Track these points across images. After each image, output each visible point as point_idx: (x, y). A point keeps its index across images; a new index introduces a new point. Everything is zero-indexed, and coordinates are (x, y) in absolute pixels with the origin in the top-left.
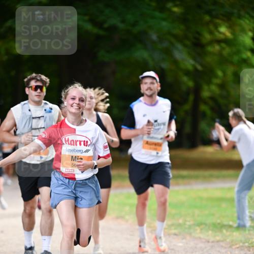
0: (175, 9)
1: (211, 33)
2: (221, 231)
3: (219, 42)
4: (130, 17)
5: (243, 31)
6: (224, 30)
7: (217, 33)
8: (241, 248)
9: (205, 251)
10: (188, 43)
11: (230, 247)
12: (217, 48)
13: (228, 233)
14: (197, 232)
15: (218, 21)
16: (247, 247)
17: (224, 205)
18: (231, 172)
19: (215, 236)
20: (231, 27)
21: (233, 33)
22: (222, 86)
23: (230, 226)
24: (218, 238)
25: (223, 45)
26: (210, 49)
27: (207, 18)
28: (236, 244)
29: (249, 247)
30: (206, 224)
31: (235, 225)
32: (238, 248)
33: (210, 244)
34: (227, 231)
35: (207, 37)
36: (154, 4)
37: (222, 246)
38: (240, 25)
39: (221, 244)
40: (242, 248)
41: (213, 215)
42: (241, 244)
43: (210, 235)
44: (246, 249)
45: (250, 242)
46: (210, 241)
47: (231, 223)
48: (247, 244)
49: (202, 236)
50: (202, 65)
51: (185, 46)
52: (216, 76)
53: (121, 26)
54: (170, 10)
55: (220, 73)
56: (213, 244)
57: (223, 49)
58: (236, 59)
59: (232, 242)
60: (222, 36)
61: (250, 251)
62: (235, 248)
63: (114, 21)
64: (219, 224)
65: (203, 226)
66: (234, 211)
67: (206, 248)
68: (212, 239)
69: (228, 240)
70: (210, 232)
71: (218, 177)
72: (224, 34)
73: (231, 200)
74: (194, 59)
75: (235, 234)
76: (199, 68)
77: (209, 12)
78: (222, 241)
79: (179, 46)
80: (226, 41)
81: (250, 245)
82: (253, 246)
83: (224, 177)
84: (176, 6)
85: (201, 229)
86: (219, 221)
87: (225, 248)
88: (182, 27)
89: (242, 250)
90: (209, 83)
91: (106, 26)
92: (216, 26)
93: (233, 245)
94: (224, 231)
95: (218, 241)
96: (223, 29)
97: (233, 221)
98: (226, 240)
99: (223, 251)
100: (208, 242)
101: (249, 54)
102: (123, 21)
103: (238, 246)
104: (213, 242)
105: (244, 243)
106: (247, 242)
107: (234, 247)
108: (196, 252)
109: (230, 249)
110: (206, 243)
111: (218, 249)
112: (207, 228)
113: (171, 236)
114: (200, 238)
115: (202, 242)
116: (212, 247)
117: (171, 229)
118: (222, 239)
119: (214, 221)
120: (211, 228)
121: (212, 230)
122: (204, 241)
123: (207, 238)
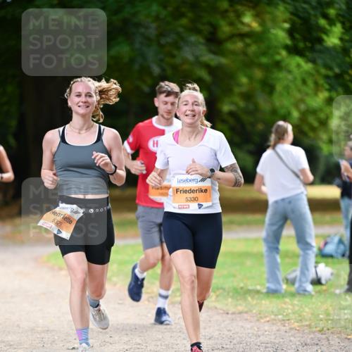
1: (231, 24)
2: (245, 299)
3: (242, 36)
5: (274, 21)
7: (240, 26)
8: (272, 322)
9: (223, 326)
11: (258, 320)
12: (239, 45)
13: (255, 302)
14: (212, 300)
15: (239, 7)
16: (280, 321)
17: (249, 263)
19: (236, 306)
20: (257, 16)
21: (262, 23)
22: (247, 97)
23: (258, 292)
24: (240, 308)
25: (248, 41)
26: (229, 46)
27: (225, 4)
28: (266, 317)
29: (284, 320)
30: (224, 289)
32: (268, 321)
33: (229, 316)
34: (253, 298)
35: (225, 29)
37: (247, 320)
38: (272, 14)
39: (246, 316)
40: (274, 322)
41: (234, 276)
42: (273, 317)
43: (229, 303)
44: (279, 324)
45: (285, 314)
46: (230, 312)
47: (258, 287)
48: (280, 317)
49: (219, 305)
52: (239, 85)
55: (244, 80)
56: (234, 316)
57: (248, 45)
58: (264, 60)
59: (260, 314)
60: (246, 29)
61: (284, 326)
62: (265, 322)
64: (242, 288)
65: (221, 291)
67: (224, 321)
68: (232, 310)
69: (254, 311)
70: (230, 300)
71: (240, 224)
72: (249, 26)
73: (258, 256)
75: (263, 302)
78: (246, 312)
81: (285, 318)
82: (288, 320)
83: (249, 224)
85: (217, 296)
86: (242, 285)
87: (251, 322)
89: (273, 324)
90: (228, 91)
92: (239, 15)
93: (261, 318)
94: (249, 299)
95: (240, 313)
96: (248, 19)
97: (261, 285)
98: (251, 311)
99: (248, 325)
100: (228, 313)
101: (284, 53)
103: (268, 319)
104: (233, 313)
105: (276, 315)
106: (280, 315)
107: (262, 321)
108: (210, 327)
109: (257, 323)
110: (224, 315)
111: (240, 324)
112: (226, 294)
113: (177, 305)
114: (216, 308)
115: (219, 314)
116: (233, 320)
117: (176, 296)
118: (246, 310)
119: (235, 284)
120: (231, 294)
121: (232, 297)
122: (222, 312)
123: (225, 309)
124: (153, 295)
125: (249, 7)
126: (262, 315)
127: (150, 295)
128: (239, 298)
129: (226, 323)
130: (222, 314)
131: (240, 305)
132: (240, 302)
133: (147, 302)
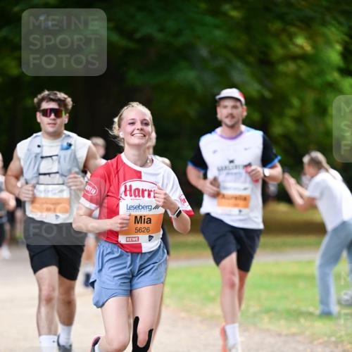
0: (234, 14)
1: (284, 46)
2: (298, 321)
3: (294, 58)
4: (171, 25)
5: (328, 43)
6: (302, 42)
7: (291, 47)
8: (325, 344)
9: (276, 347)
10: (251, 59)
11: (311, 342)
12: (291, 67)
13: (308, 324)
14: (265, 322)
15: (293, 29)
16: (333, 343)
17: (302, 284)
18: (311, 239)
19: (289, 327)
20: (311, 38)
21: (314, 47)
22: (299, 120)
23: (311, 314)
24: (293, 330)
25: (301, 63)
26: (282, 68)
27: (276, 26)
28: (319, 339)
29: (336, 342)
30: (275, 311)
31: (318, 312)
32: (321, 344)
33: (282, 338)
34: (306, 320)
35: (278, 51)
36: (203, 6)
37: (299, 342)
38: (324, 35)
39: (299, 338)
40: (327, 344)
41: (286, 298)
42: (326, 339)
43: (282, 326)
44: (332, 346)
45: (338, 336)
46: (283, 334)
47: (311, 309)
48: (333, 339)
49: (272, 327)
50: (271, 90)
51: (247, 64)
52: (291, 106)
53: (159, 36)
54: (225, 15)
55: (296, 102)
56: (287, 338)
57: (300, 68)
58: (318, 82)
59: (313, 335)
60: (297, 50)
61: (337, 348)
62: (318, 344)
63: (149, 29)
64: (295, 311)
65: (273, 313)
66: (314, 293)
67: (277, 343)
68: (285, 332)
69: (307, 333)
70: (283, 322)
71: (293, 246)
72: (302, 47)
73: (310, 278)
74: (261, 82)
75: (316, 324)
76: (267, 94)
77: (281, 17)
78: (300, 334)
79: (239, 64)
80: (304, 57)
81: (338, 340)
83: (302, 245)
84: (235, 8)
85: (271, 318)
86: (294, 306)
87: (304, 344)
88: (244, 37)
89: (326, 346)
90: (281, 115)
91: (138, 35)
92: (291, 37)
93: (314, 340)
94: (302, 320)
95: (294, 335)
97: (314, 306)
98: (304, 333)
99: (301, 348)
100: (280, 335)
101: (336, 75)
102: (162, 30)
103: (321, 341)
104: (286, 335)
105: (329, 337)
107: (316, 342)
108: (263, 349)
109: (310, 345)
110: (277, 337)
111: (293, 345)
112: (278, 316)
114: (269, 330)
115: (271, 336)
116: (285, 342)
118: (299, 331)
119: (288, 306)
120: (284, 315)
121: (285, 319)
123: (277, 330)
126: (315, 337)
129: (279, 345)
130: (275, 335)
131: (293, 327)
132: (293, 324)
133: (199, 324)
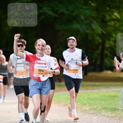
1: (110, 16)
2: (115, 112)
3: (114, 20)
7: (113, 16)
9: (107, 121)
10: (99, 20)
11: (119, 119)
12: (113, 23)
13: (118, 113)
14: (103, 112)
15: (113, 10)
17: (116, 99)
19: (112, 114)
24: (113, 115)
25: (116, 22)
26: (109, 23)
27: (108, 9)
30: (107, 108)
33: (109, 118)
35: (108, 18)
36: (82, 2)
37: (115, 119)
39: (115, 118)
41: (111, 104)
46: (110, 117)
52: (113, 37)
54: (90, 4)
56: (111, 118)
58: (122, 28)
63: (63, 10)
64: (114, 108)
65: (106, 109)
66: (121, 102)
67: (107, 120)
69: (118, 116)
70: (110, 112)
71: (113, 86)
72: (116, 16)
74: (102, 28)
75: (121, 113)
76: (104, 32)
77: (109, 6)
78: (115, 117)
79: (95, 22)
80: (117, 20)
83: (116, 86)
85: (105, 111)
86: (114, 107)
87: (117, 120)
88: (96, 13)
90: (109, 40)
92: (113, 13)
93: (121, 119)
94: (116, 112)
95: (113, 117)
96: (116, 14)
97: (120, 107)
100: (109, 117)
104: (111, 117)
107: (121, 120)
108: (103, 122)
109: (119, 120)
110: (108, 118)
111: (113, 121)
112: (108, 110)
113: (91, 114)
114: (105, 115)
115: (106, 117)
116: (111, 119)
117: (91, 111)
118: (115, 116)
119: (111, 107)
120: (110, 110)
121: (110, 111)
122: (107, 116)
123: (108, 115)
124: (83, 111)
125: (116, 10)
126: (121, 118)
127: (82, 111)
128: (113, 111)
129: (108, 120)
130: (107, 117)
131: (113, 114)
132: (113, 113)
133: (80, 113)
